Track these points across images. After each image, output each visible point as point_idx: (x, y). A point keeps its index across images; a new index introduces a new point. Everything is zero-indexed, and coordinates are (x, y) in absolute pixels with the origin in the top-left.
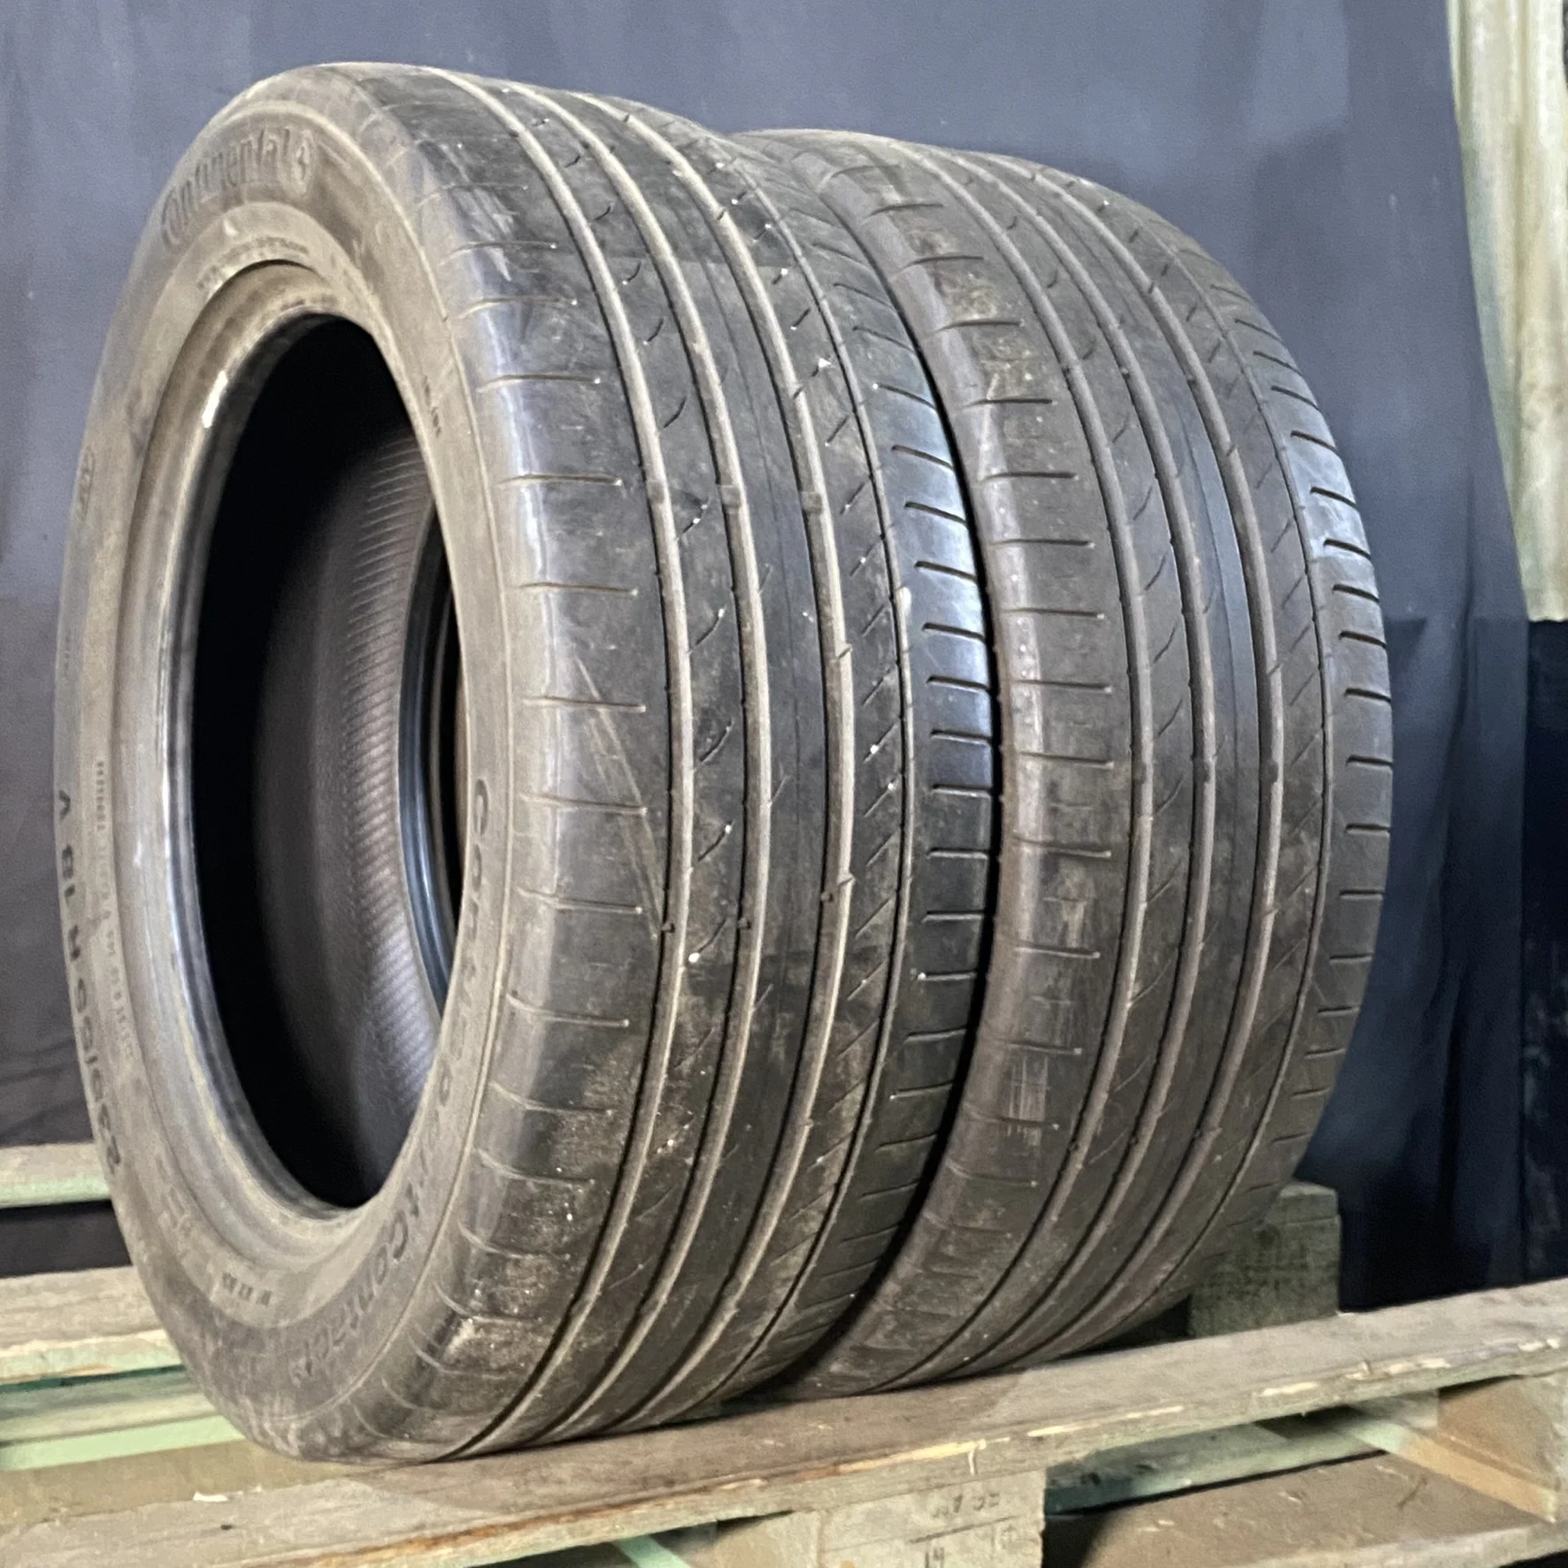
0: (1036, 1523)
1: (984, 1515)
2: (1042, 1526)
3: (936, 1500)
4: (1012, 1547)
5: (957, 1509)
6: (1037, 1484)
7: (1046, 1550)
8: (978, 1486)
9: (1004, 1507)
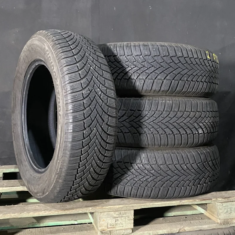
0: (133, 217)
1: (124, 215)
2: (133, 218)
3: (117, 213)
4: (129, 220)
5: (120, 214)
6: (133, 212)
7: (134, 221)
8: (123, 212)
9: (127, 215)
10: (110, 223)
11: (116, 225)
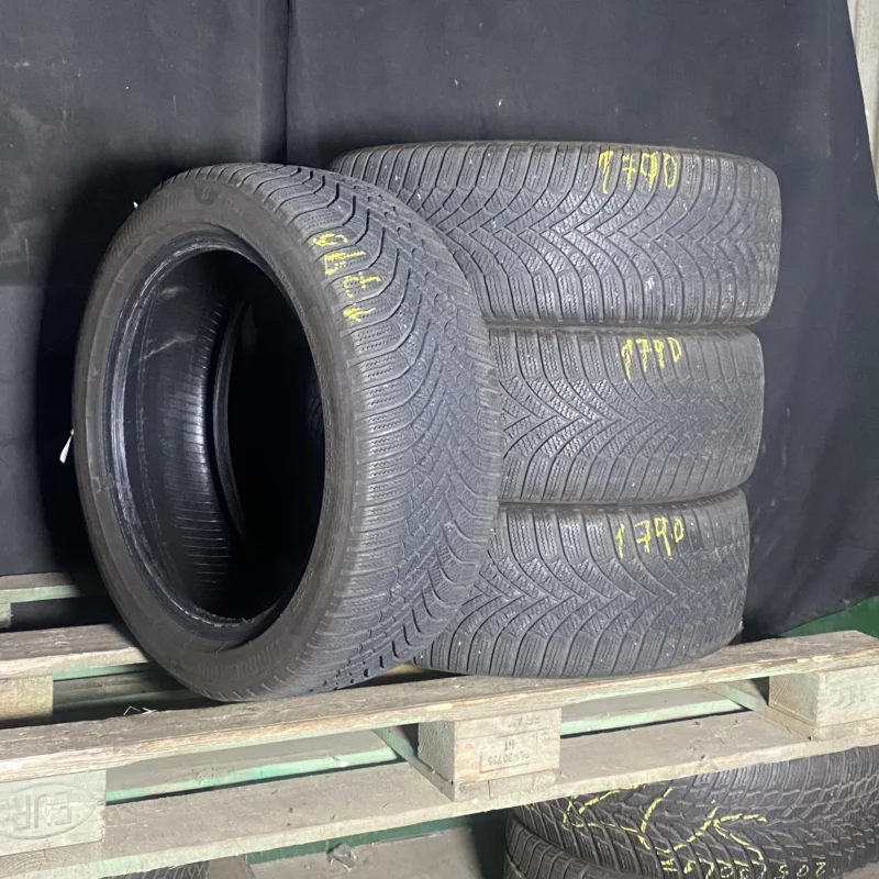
0: (557, 731)
1: (532, 727)
3: (510, 719)
4: (547, 741)
5: (520, 724)
6: (558, 714)
8: (530, 715)
9: (542, 724)
10: (489, 755)
11: (508, 759)
